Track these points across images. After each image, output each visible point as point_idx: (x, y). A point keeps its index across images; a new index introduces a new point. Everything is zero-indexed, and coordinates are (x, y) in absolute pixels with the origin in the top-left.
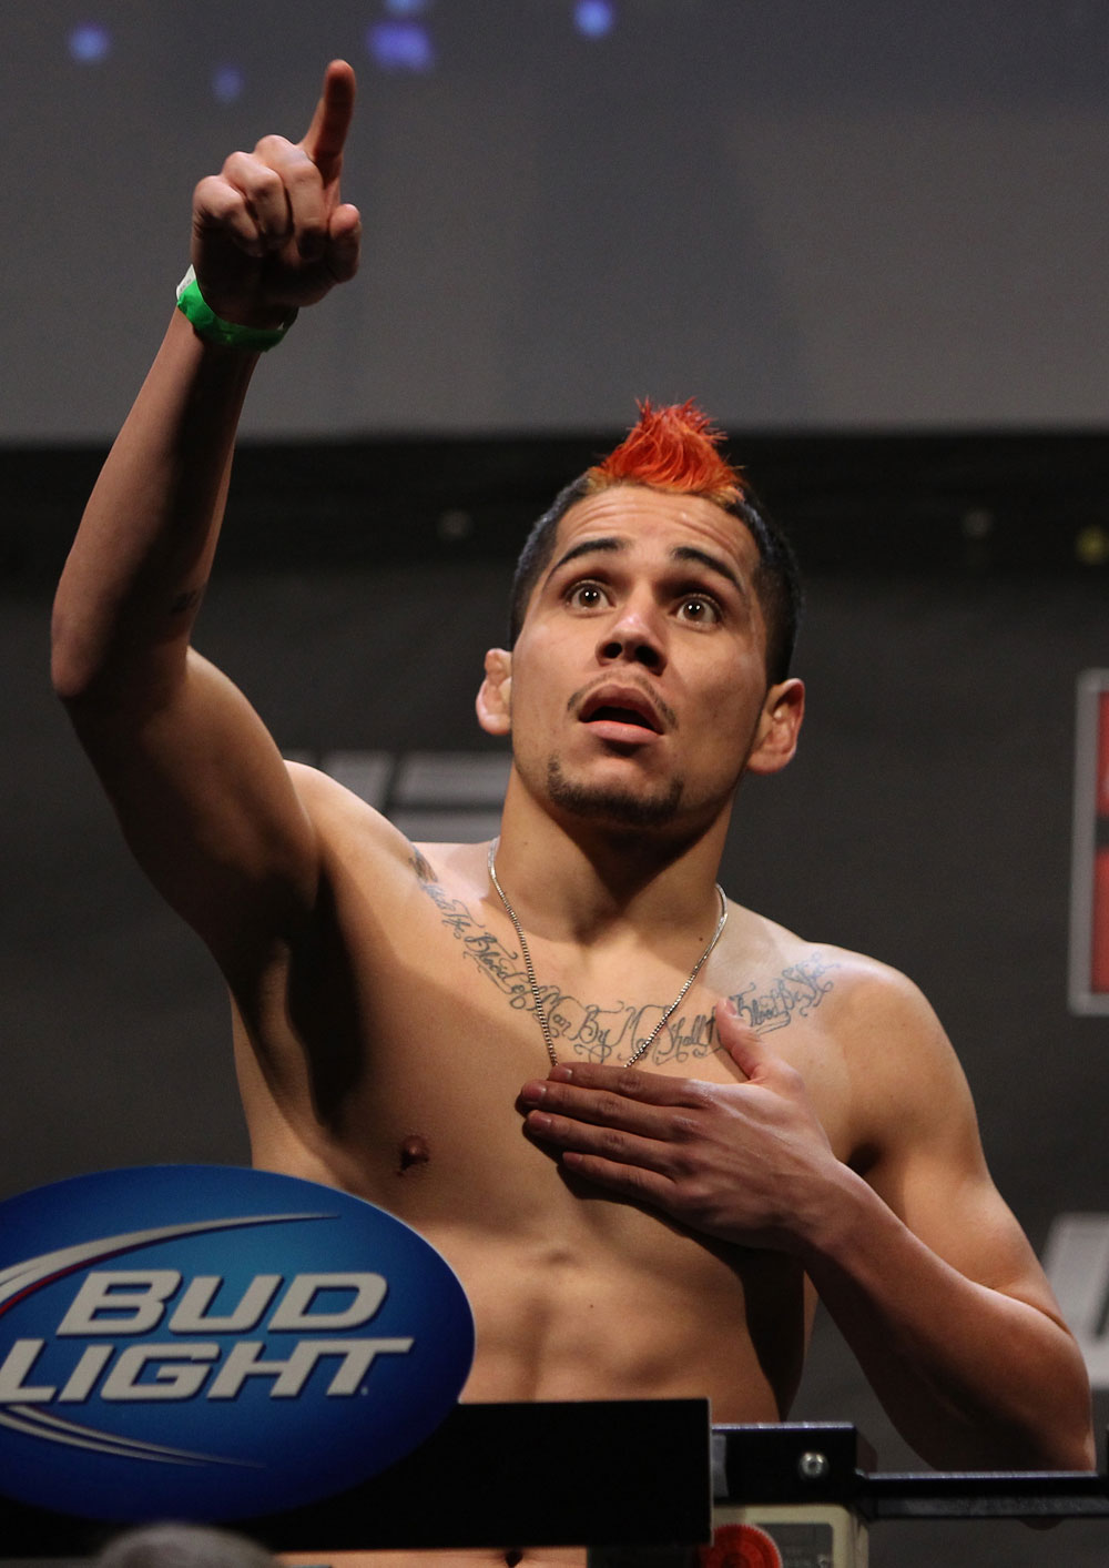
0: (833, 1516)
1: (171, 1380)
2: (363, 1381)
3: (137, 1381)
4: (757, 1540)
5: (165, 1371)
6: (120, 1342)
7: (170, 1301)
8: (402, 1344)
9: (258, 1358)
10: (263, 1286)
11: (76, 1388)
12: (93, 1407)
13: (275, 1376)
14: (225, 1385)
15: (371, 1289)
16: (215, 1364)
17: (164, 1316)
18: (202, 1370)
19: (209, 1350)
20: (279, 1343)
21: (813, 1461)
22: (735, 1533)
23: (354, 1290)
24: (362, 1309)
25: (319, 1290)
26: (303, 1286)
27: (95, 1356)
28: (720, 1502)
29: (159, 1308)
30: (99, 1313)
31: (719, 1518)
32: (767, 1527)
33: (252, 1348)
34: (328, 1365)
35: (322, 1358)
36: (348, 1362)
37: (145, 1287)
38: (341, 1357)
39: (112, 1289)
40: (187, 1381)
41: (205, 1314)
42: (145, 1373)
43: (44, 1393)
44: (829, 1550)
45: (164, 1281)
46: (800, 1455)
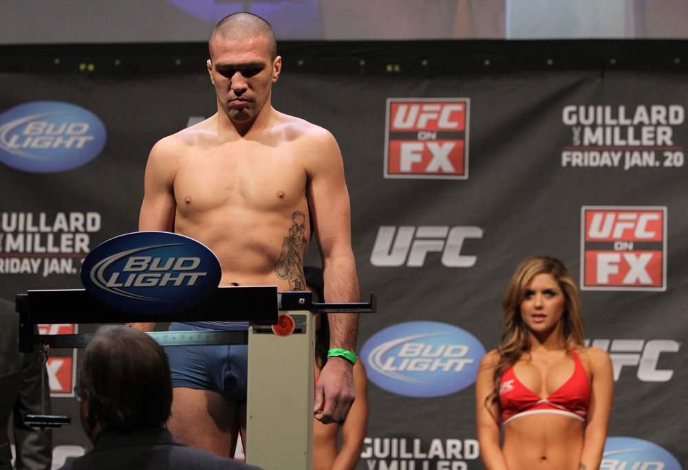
0: (307, 313)
1: (150, 282)
2: (196, 282)
3: (142, 282)
4: (289, 319)
5: (149, 280)
6: (138, 273)
7: (150, 264)
8: (205, 274)
9: (171, 277)
10: (171, 260)
11: (128, 284)
12: (132, 288)
13: (175, 281)
14: (163, 283)
15: (197, 261)
16: (161, 278)
17: (148, 267)
18: (158, 279)
19: (159, 275)
20: (175, 274)
21: (302, 300)
22: (283, 317)
23: (193, 261)
24: (195, 265)
25: (184, 261)
26: (181, 260)
27: (132, 277)
28: (280, 309)
29: (147, 265)
30: (133, 266)
31: (280, 313)
32: (291, 316)
33: (170, 274)
34: (187, 279)
35: (186, 277)
36: (192, 278)
37: (143, 260)
38: (191, 276)
39: (136, 261)
40: (154, 282)
41: (158, 267)
42: (144, 280)
43: (121, 285)
44: (305, 321)
45: (148, 259)
46: (299, 299)
